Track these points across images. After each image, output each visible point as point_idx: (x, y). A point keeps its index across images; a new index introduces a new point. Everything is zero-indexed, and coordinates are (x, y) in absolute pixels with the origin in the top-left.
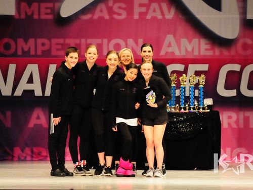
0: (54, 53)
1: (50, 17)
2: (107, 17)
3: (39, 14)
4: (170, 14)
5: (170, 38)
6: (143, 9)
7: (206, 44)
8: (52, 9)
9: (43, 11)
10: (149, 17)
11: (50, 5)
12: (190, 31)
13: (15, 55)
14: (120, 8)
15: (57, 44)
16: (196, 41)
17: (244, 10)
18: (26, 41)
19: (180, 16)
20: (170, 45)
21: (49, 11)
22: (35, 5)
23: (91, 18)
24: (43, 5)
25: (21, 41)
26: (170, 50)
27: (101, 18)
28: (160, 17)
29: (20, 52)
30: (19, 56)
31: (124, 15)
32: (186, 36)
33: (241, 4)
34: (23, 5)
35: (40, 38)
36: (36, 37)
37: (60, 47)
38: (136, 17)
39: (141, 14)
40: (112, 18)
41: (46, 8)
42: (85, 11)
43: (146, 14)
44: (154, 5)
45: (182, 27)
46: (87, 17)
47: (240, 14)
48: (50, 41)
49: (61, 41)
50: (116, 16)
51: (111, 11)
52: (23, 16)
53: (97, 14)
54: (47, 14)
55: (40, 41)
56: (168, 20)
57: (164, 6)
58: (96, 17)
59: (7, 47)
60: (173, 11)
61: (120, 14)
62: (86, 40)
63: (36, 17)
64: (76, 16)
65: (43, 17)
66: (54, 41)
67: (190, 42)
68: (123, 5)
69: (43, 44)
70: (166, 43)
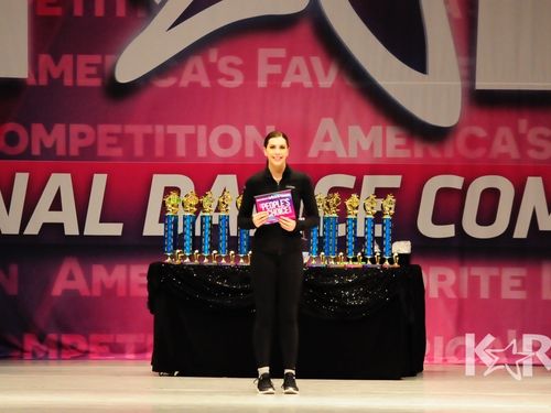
0: (102, 151)
1: (97, 82)
2: (206, 83)
3: (75, 77)
4: (329, 78)
5: (327, 125)
6: (277, 69)
7: (397, 136)
8: (100, 67)
9: (82, 70)
10: (286, 83)
11: (96, 59)
12: (367, 111)
13: (27, 155)
14: (231, 65)
15: (110, 135)
16: (377, 130)
17: (470, 73)
18: (49, 129)
19: (348, 82)
20: (327, 138)
21: (93, 70)
22: (67, 59)
23: (176, 85)
24: (83, 59)
25: (38, 129)
26: (328, 147)
27: (195, 86)
28: (308, 84)
29: (36, 151)
30: (35, 158)
31: (238, 80)
32: (359, 121)
33: (464, 60)
34: (44, 58)
35: (79, 121)
36: (68, 120)
37: (114, 140)
38: (262, 83)
39: (271, 77)
40: (216, 88)
41: (88, 65)
42: (162, 70)
43: (281, 77)
44: (298, 61)
45: (352, 103)
46: (167, 83)
47: (463, 78)
48: (96, 129)
49: (116, 129)
50: (222, 82)
51: (213, 72)
52: (43, 81)
53: (187, 78)
54: (88, 76)
55: (75, 128)
56: (324, 89)
57: (317, 62)
58: (184, 83)
59: (12, 139)
60: (333, 72)
61: (230, 78)
62: (165, 130)
63: (68, 82)
64: (146, 80)
65: (82, 82)
66: (103, 129)
67: (366, 131)
68: (237, 61)
69: (82, 135)
70: (320, 133)
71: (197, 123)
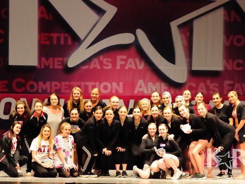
0: (63, 91)
1: (61, 67)
2: (99, 67)
3: (54, 65)
4: (141, 66)
5: (141, 82)
6: (123, 63)
7: (165, 86)
8: (62, 62)
9: (56, 63)
10: (127, 68)
11: (61, 59)
12: (155, 78)
13: (37, 92)
14: (107, 61)
15: (66, 85)
16: (158, 84)
17: (190, 64)
18: (45, 83)
19: (148, 67)
20: (141, 87)
21: (60, 63)
22: (51, 59)
23: (88, 68)
24: (56, 59)
25: (41, 83)
26: (141, 90)
27: (95, 68)
28: (134, 68)
29: (40, 91)
30: (40, 93)
31: (110, 67)
32: (152, 81)
33: (188, 60)
34: (43, 59)
35: (54, 81)
36: (51, 80)
37: (67, 87)
38: (118, 67)
39: (121, 66)
40: (102, 69)
41: (59, 61)
42: (84, 63)
43: (125, 65)
44: (131, 60)
45: (149, 75)
46: (85, 67)
47: (188, 66)
48: (61, 83)
49: (68, 83)
50: (105, 67)
51: (101, 63)
52: (43, 67)
53: (92, 66)
54: (59, 65)
55: (54, 83)
56: (140, 70)
57: (137, 61)
58: (91, 67)
59: (32, 87)
60: (143, 64)
61: (107, 66)
62: (85, 83)
63: (51, 67)
64: (78, 66)
65: (56, 67)
66: (63, 83)
67: (154, 84)
68: (110, 60)
69: (56, 86)
70: (138, 85)
71: (96, 81)
